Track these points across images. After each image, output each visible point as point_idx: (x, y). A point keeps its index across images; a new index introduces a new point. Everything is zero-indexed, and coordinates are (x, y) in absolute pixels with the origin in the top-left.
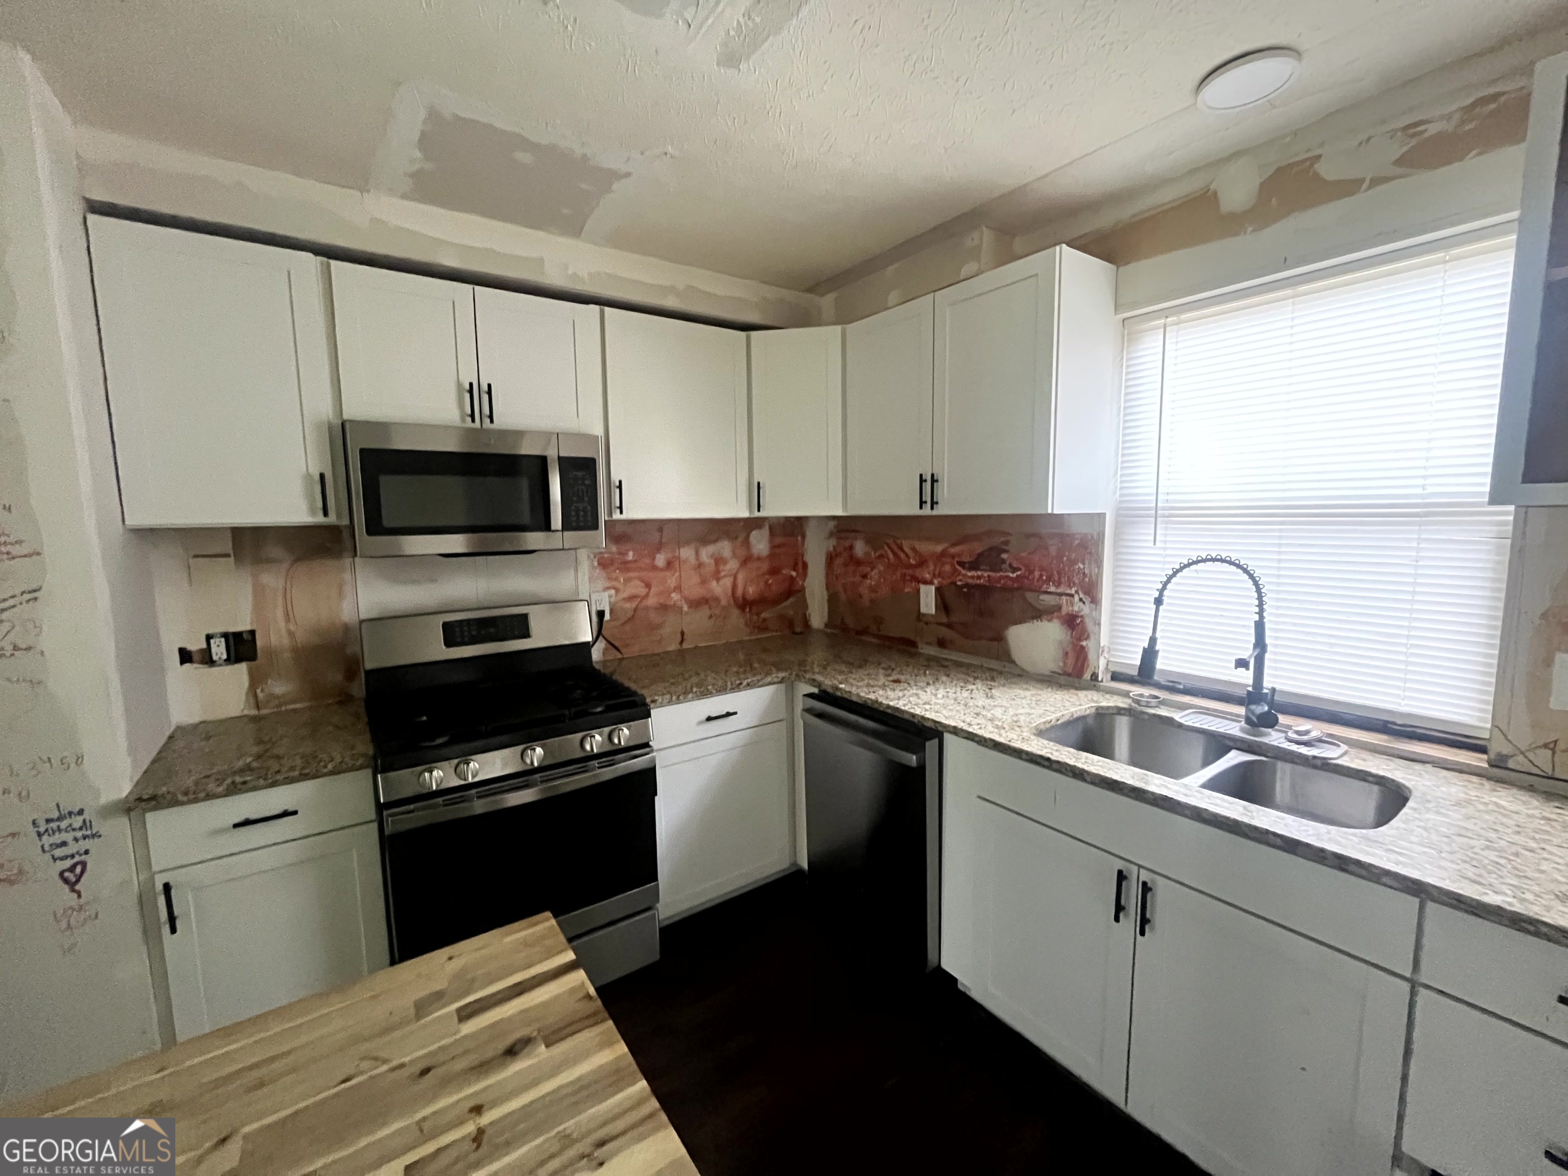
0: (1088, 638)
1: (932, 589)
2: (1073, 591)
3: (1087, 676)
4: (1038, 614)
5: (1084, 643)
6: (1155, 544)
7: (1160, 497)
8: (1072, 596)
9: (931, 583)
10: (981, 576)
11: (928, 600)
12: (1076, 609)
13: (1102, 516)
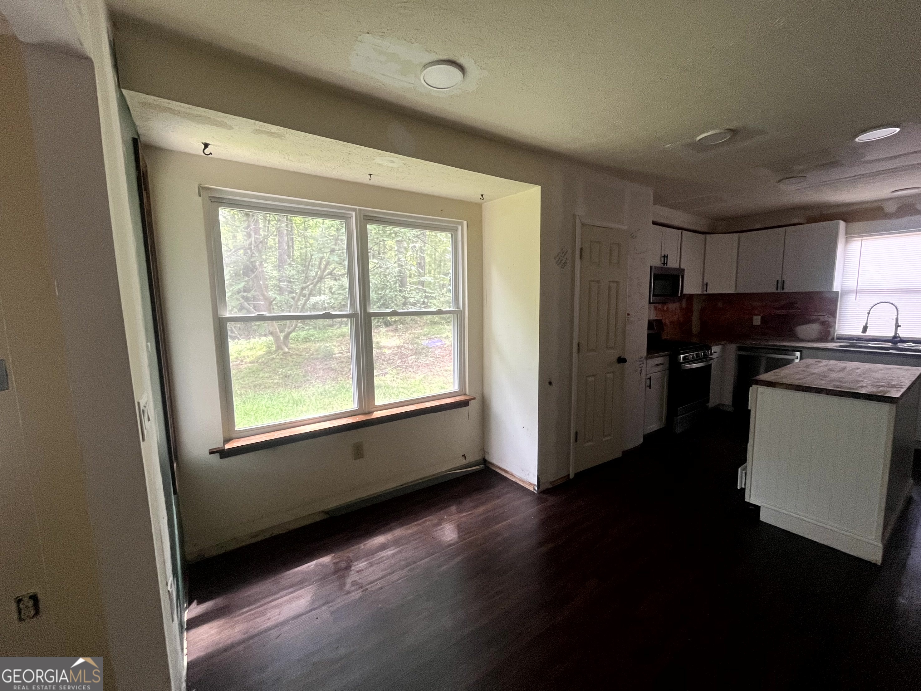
0: (831, 327)
1: (759, 317)
2: (825, 314)
3: (830, 338)
4: (810, 322)
5: (829, 329)
6: (856, 299)
7: (858, 287)
8: (825, 315)
9: (759, 315)
10: (783, 312)
11: (757, 320)
12: (826, 319)
13: (838, 292)
